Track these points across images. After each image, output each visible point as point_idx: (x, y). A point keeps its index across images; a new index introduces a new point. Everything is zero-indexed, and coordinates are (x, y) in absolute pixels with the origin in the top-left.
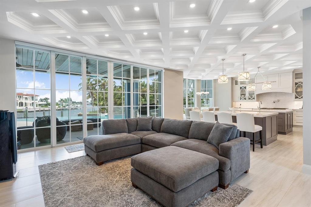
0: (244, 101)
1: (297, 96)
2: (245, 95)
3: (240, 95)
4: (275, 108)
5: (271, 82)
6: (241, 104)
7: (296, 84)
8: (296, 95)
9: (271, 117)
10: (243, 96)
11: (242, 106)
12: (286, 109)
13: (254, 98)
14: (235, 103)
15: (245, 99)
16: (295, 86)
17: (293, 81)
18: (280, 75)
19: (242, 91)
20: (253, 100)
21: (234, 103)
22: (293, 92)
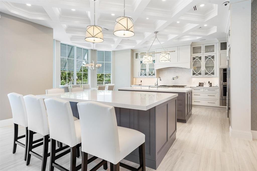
0: (145, 78)
1: (195, 72)
2: (145, 70)
3: (140, 71)
4: (174, 85)
5: (170, 52)
6: (141, 81)
7: (194, 59)
8: (193, 72)
9: (166, 104)
10: (143, 71)
11: (142, 83)
12: (184, 86)
13: (154, 74)
14: (136, 79)
15: (146, 75)
16: (193, 61)
17: (191, 56)
18: (179, 48)
19: (142, 66)
20: (154, 76)
21: (134, 79)
22: (191, 68)
